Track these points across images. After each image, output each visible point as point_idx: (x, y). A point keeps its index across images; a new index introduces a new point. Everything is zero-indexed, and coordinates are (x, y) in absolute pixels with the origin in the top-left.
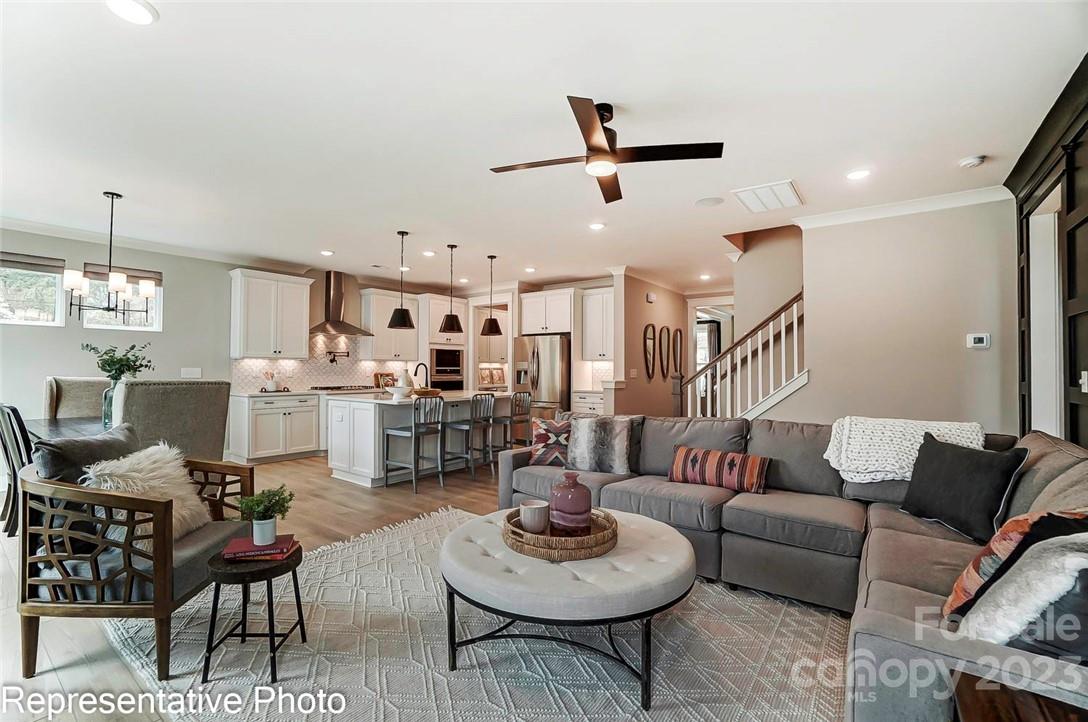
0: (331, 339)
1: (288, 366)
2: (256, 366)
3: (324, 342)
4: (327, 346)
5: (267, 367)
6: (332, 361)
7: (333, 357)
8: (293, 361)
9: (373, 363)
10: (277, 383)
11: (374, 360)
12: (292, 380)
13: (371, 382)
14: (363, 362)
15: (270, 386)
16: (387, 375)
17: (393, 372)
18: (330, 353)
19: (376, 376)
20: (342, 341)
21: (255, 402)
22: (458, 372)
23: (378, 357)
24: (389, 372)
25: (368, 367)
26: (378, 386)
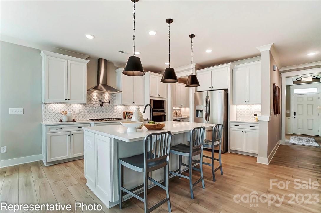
0: (101, 94)
1: (77, 108)
2: (58, 107)
3: (97, 96)
4: (98, 98)
5: (65, 108)
6: (101, 105)
7: (102, 103)
8: (79, 105)
9: (122, 106)
10: (68, 117)
11: (122, 105)
12: (79, 115)
13: (121, 116)
14: (117, 106)
15: (64, 119)
16: (130, 113)
17: (133, 111)
18: (100, 101)
19: (124, 113)
20: (107, 96)
21: (49, 128)
22: (163, 111)
23: (125, 103)
24: (130, 111)
25: (120, 109)
26: (125, 118)
